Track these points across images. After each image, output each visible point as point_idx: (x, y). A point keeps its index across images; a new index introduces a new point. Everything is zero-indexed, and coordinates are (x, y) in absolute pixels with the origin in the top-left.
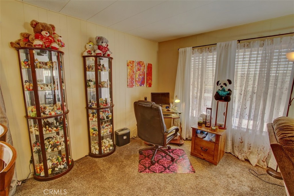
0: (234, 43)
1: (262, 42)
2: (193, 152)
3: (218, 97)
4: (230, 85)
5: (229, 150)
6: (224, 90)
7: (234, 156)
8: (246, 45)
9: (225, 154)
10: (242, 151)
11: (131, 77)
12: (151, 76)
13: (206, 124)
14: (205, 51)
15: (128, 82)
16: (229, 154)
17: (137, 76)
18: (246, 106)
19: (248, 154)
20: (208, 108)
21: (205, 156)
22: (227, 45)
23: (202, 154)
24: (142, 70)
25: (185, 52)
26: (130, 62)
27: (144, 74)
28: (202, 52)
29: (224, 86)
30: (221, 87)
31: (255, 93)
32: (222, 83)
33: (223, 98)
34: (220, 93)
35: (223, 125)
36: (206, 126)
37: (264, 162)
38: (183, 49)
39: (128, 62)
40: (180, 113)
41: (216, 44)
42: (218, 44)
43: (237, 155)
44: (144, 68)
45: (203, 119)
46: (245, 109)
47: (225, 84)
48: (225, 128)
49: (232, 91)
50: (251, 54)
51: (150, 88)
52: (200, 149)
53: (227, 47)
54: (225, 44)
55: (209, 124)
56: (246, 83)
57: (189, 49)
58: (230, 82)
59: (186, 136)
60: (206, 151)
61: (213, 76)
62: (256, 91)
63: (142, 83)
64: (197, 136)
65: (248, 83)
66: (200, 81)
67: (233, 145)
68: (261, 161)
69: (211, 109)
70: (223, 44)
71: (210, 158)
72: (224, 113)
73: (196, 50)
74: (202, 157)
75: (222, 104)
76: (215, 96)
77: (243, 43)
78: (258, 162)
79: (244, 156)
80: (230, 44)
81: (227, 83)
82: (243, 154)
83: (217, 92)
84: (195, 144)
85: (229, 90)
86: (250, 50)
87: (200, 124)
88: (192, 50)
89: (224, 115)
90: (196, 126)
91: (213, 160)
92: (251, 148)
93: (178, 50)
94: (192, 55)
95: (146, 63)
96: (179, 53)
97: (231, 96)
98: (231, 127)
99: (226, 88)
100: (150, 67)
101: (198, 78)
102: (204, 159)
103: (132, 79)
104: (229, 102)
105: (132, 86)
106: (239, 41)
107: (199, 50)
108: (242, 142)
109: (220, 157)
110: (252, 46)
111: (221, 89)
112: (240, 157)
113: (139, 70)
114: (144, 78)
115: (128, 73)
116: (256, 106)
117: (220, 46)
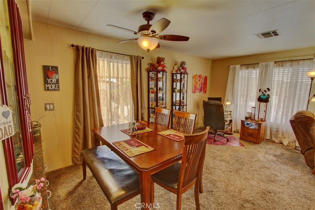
0: (272, 63)
1: (292, 63)
2: (242, 137)
3: (260, 100)
4: (268, 92)
5: (268, 137)
6: (264, 95)
7: (272, 141)
8: (280, 65)
9: (266, 140)
10: (277, 137)
11: (195, 86)
12: (206, 85)
13: (251, 118)
14: (250, 67)
15: (192, 89)
16: (268, 140)
17: (198, 85)
18: (280, 106)
19: (282, 138)
20: (252, 107)
21: (250, 139)
22: (267, 65)
23: (248, 138)
24: (201, 81)
25: (235, 68)
26: (195, 76)
27: (202, 84)
28: (248, 68)
29: (264, 92)
30: (263, 93)
31: (286, 97)
32: (263, 90)
33: (264, 100)
34: (262, 97)
35: (263, 119)
36: (251, 120)
37: (293, 143)
38: (233, 66)
39: (194, 75)
40: (231, 112)
41: (259, 63)
42: (260, 64)
43: (274, 140)
44: (202, 80)
45: (249, 115)
46: (280, 108)
47: (265, 91)
48: (265, 121)
49: (270, 95)
50: (284, 71)
51: (205, 94)
52: (247, 134)
53: (267, 66)
54: (265, 64)
55: (253, 118)
56: (280, 90)
57: (238, 67)
58: (269, 90)
59: (234, 130)
60: (251, 135)
61: (256, 85)
62: (287, 96)
63: (201, 91)
64: (244, 126)
65: (282, 91)
66: (246, 88)
67: (271, 134)
68: (291, 143)
69: (255, 108)
70: (264, 64)
71: (255, 140)
72: (265, 111)
73: (243, 67)
74: (248, 140)
75: (263, 104)
76: (258, 99)
77: (278, 64)
78: (289, 143)
79: (279, 140)
80: (269, 64)
81: (267, 90)
82: (278, 139)
83: (259, 97)
84: (243, 132)
85: (268, 95)
86: (283, 68)
87: (246, 118)
88: (240, 67)
89: (264, 112)
90: (244, 119)
91: (257, 141)
92: (284, 135)
93: (229, 66)
94: (240, 70)
95: (204, 75)
96: (229, 68)
97: (269, 99)
98: (270, 121)
99: (266, 94)
100: (206, 78)
101: (244, 87)
102: (250, 141)
103: (195, 87)
104: (268, 103)
105: (195, 92)
106: (276, 62)
107: (246, 67)
108: (278, 131)
109: (261, 141)
110: (284, 65)
111: (262, 94)
112: (276, 141)
113: (199, 81)
114: (202, 87)
115: (193, 83)
116: (287, 106)
117: (262, 65)
